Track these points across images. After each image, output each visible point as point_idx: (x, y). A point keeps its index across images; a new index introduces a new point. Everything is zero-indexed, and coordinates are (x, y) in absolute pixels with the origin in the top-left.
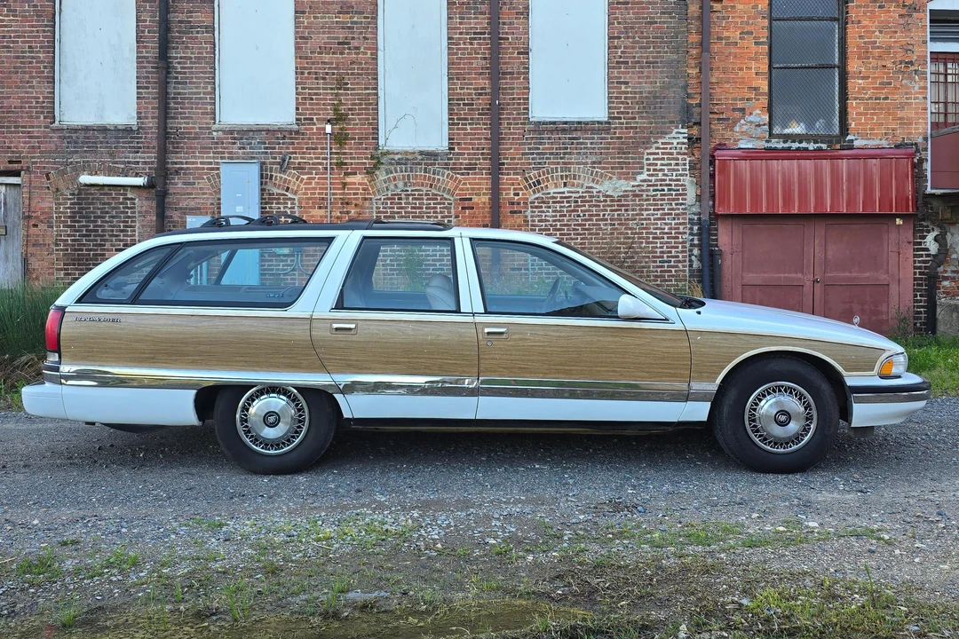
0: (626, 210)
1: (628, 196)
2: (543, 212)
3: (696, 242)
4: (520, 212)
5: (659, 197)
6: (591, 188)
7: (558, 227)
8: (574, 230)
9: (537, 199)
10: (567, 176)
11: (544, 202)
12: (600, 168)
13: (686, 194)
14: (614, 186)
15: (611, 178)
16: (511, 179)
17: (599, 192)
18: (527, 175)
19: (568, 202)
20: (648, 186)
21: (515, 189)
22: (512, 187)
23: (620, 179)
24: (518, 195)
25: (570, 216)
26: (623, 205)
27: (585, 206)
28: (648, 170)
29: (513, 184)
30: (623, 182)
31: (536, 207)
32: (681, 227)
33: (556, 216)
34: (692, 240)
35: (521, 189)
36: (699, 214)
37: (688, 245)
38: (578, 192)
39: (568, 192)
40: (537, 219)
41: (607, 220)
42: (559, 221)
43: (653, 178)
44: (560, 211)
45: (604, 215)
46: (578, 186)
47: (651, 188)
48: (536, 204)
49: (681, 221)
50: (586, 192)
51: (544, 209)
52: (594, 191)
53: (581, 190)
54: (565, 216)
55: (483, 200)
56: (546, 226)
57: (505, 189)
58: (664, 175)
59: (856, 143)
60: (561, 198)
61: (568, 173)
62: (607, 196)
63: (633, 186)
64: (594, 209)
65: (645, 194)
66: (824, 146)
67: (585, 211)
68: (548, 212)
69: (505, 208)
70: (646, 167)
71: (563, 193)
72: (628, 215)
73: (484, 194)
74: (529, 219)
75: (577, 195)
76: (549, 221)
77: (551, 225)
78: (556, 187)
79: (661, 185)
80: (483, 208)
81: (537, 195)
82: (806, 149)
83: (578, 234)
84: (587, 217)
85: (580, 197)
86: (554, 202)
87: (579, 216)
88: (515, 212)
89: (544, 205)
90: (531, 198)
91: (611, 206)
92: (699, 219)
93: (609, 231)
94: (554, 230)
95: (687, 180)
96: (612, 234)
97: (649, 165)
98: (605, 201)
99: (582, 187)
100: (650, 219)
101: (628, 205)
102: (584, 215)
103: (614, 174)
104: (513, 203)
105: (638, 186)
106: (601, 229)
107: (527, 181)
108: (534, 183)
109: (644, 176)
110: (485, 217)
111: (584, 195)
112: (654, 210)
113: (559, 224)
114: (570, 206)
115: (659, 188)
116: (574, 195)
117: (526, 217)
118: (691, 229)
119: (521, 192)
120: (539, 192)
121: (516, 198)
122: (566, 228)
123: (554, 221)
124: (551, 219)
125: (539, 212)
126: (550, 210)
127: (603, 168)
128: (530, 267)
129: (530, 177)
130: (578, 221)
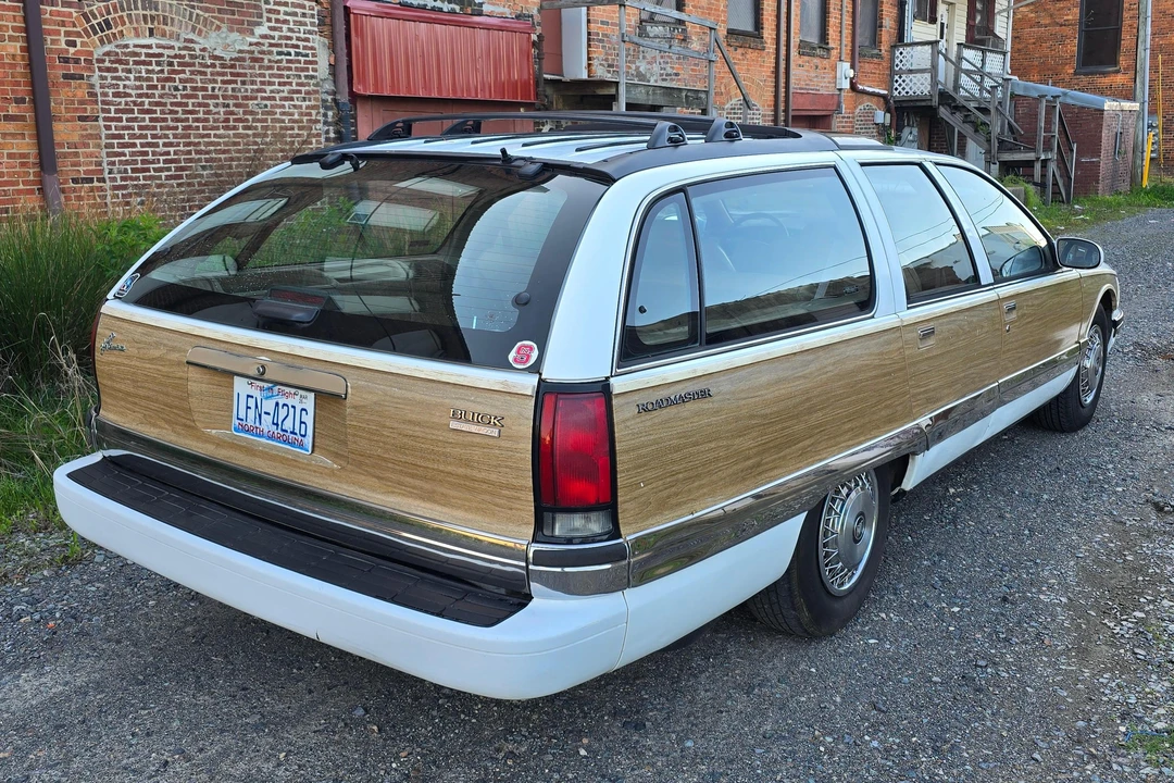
0: (243, 83)
1: (243, 59)
2: (119, 78)
3: (332, 135)
4: (81, 77)
5: (284, 64)
6: (192, 41)
7: (146, 107)
8: (171, 112)
9: (108, 54)
10: (153, 18)
11: (120, 62)
12: (201, 9)
13: (316, 63)
14: (223, 42)
15: (219, 28)
16: (59, 14)
17: (204, 50)
18: (86, 10)
19: (158, 64)
20: (271, 45)
21: (67, 34)
22: (63, 29)
23: (231, 30)
24: (73, 44)
25: (163, 88)
26: (238, 75)
27: (184, 72)
28: (269, 20)
29: (63, 24)
30: (235, 36)
31: (108, 70)
32: (314, 112)
33: (141, 87)
34: (327, 132)
35: (78, 35)
36: (334, 93)
37: (323, 140)
38: (172, 47)
39: (158, 46)
40: (110, 91)
41: (217, 97)
42: (147, 96)
43: (276, 34)
44: (148, 79)
45: (213, 89)
46: (171, 36)
47: (275, 50)
48: (107, 64)
49: (313, 103)
50: (185, 48)
51: (120, 74)
52: (197, 47)
53: (177, 45)
54: (155, 87)
55: (12, 51)
56: (126, 104)
57: (50, 33)
58: (290, 30)
59: (486, 8)
60: (147, 55)
61: (154, 12)
62: (216, 58)
63: (251, 44)
64: (198, 78)
65: (266, 57)
66: (457, 8)
67: (186, 81)
68: (128, 79)
69: (53, 67)
70: (265, 14)
71: (150, 47)
72: (246, 90)
73: (11, 38)
74: (98, 90)
75: (172, 52)
76: (130, 95)
77: (135, 103)
78: (137, 35)
79: (286, 45)
80: (13, 66)
81: (107, 48)
82: (441, 10)
83: (178, 120)
84: (189, 92)
85: (176, 56)
86: (136, 63)
87: (176, 89)
88: (72, 77)
89: (120, 67)
90: (99, 52)
91: (223, 74)
92: (335, 100)
93: (222, 117)
94: (140, 112)
95: (318, 42)
96: (227, 120)
97: (269, 11)
98: (213, 65)
99: (178, 39)
100: (274, 99)
101: (245, 75)
102: (185, 88)
103: (222, 20)
104: (66, 60)
105: (257, 44)
106: (209, 112)
107: (88, 21)
108: (99, 24)
109: (262, 30)
110: (18, 84)
111: (183, 52)
112: (280, 84)
113: (147, 101)
114: (162, 71)
115: (285, 50)
116: (166, 52)
117: (92, 86)
118: (325, 115)
119: (79, 41)
120: (110, 42)
121: (72, 50)
122: (158, 109)
123: (140, 96)
124: (133, 92)
125: (113, 78)
126: (132, 76)
127: (206, 10)
128: (106, 176)
129: (92, 12)
130: (175, 96)
